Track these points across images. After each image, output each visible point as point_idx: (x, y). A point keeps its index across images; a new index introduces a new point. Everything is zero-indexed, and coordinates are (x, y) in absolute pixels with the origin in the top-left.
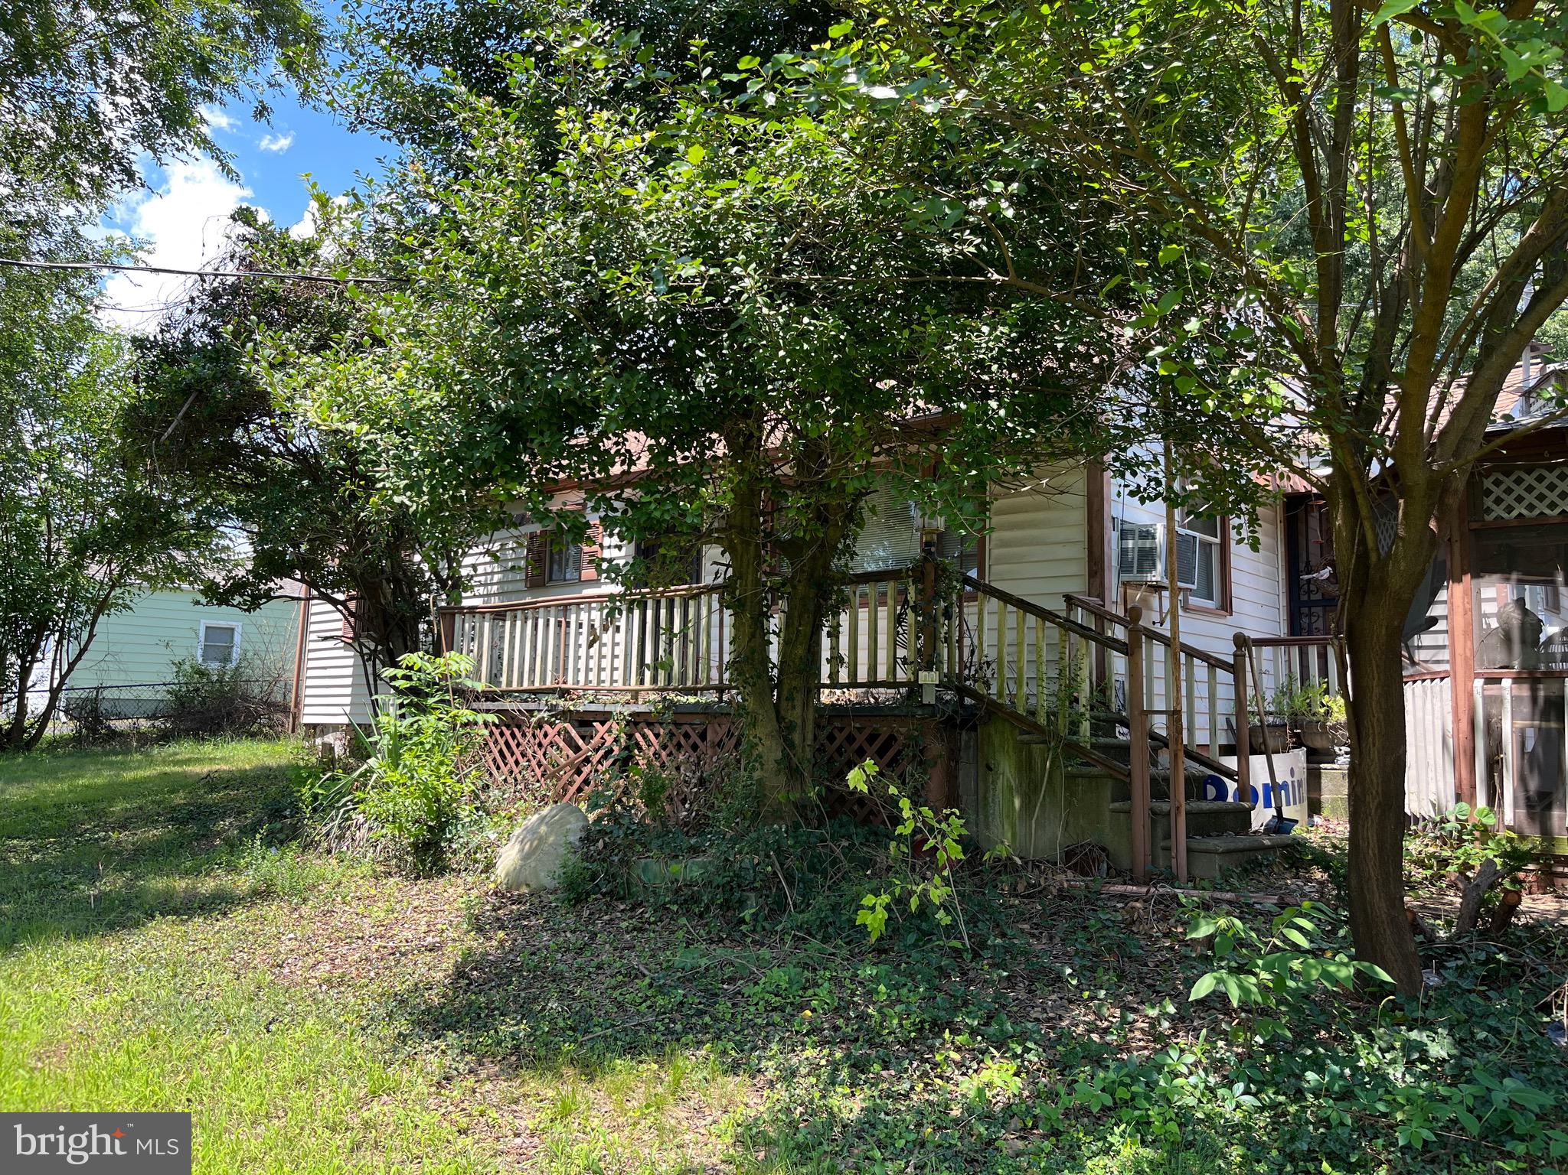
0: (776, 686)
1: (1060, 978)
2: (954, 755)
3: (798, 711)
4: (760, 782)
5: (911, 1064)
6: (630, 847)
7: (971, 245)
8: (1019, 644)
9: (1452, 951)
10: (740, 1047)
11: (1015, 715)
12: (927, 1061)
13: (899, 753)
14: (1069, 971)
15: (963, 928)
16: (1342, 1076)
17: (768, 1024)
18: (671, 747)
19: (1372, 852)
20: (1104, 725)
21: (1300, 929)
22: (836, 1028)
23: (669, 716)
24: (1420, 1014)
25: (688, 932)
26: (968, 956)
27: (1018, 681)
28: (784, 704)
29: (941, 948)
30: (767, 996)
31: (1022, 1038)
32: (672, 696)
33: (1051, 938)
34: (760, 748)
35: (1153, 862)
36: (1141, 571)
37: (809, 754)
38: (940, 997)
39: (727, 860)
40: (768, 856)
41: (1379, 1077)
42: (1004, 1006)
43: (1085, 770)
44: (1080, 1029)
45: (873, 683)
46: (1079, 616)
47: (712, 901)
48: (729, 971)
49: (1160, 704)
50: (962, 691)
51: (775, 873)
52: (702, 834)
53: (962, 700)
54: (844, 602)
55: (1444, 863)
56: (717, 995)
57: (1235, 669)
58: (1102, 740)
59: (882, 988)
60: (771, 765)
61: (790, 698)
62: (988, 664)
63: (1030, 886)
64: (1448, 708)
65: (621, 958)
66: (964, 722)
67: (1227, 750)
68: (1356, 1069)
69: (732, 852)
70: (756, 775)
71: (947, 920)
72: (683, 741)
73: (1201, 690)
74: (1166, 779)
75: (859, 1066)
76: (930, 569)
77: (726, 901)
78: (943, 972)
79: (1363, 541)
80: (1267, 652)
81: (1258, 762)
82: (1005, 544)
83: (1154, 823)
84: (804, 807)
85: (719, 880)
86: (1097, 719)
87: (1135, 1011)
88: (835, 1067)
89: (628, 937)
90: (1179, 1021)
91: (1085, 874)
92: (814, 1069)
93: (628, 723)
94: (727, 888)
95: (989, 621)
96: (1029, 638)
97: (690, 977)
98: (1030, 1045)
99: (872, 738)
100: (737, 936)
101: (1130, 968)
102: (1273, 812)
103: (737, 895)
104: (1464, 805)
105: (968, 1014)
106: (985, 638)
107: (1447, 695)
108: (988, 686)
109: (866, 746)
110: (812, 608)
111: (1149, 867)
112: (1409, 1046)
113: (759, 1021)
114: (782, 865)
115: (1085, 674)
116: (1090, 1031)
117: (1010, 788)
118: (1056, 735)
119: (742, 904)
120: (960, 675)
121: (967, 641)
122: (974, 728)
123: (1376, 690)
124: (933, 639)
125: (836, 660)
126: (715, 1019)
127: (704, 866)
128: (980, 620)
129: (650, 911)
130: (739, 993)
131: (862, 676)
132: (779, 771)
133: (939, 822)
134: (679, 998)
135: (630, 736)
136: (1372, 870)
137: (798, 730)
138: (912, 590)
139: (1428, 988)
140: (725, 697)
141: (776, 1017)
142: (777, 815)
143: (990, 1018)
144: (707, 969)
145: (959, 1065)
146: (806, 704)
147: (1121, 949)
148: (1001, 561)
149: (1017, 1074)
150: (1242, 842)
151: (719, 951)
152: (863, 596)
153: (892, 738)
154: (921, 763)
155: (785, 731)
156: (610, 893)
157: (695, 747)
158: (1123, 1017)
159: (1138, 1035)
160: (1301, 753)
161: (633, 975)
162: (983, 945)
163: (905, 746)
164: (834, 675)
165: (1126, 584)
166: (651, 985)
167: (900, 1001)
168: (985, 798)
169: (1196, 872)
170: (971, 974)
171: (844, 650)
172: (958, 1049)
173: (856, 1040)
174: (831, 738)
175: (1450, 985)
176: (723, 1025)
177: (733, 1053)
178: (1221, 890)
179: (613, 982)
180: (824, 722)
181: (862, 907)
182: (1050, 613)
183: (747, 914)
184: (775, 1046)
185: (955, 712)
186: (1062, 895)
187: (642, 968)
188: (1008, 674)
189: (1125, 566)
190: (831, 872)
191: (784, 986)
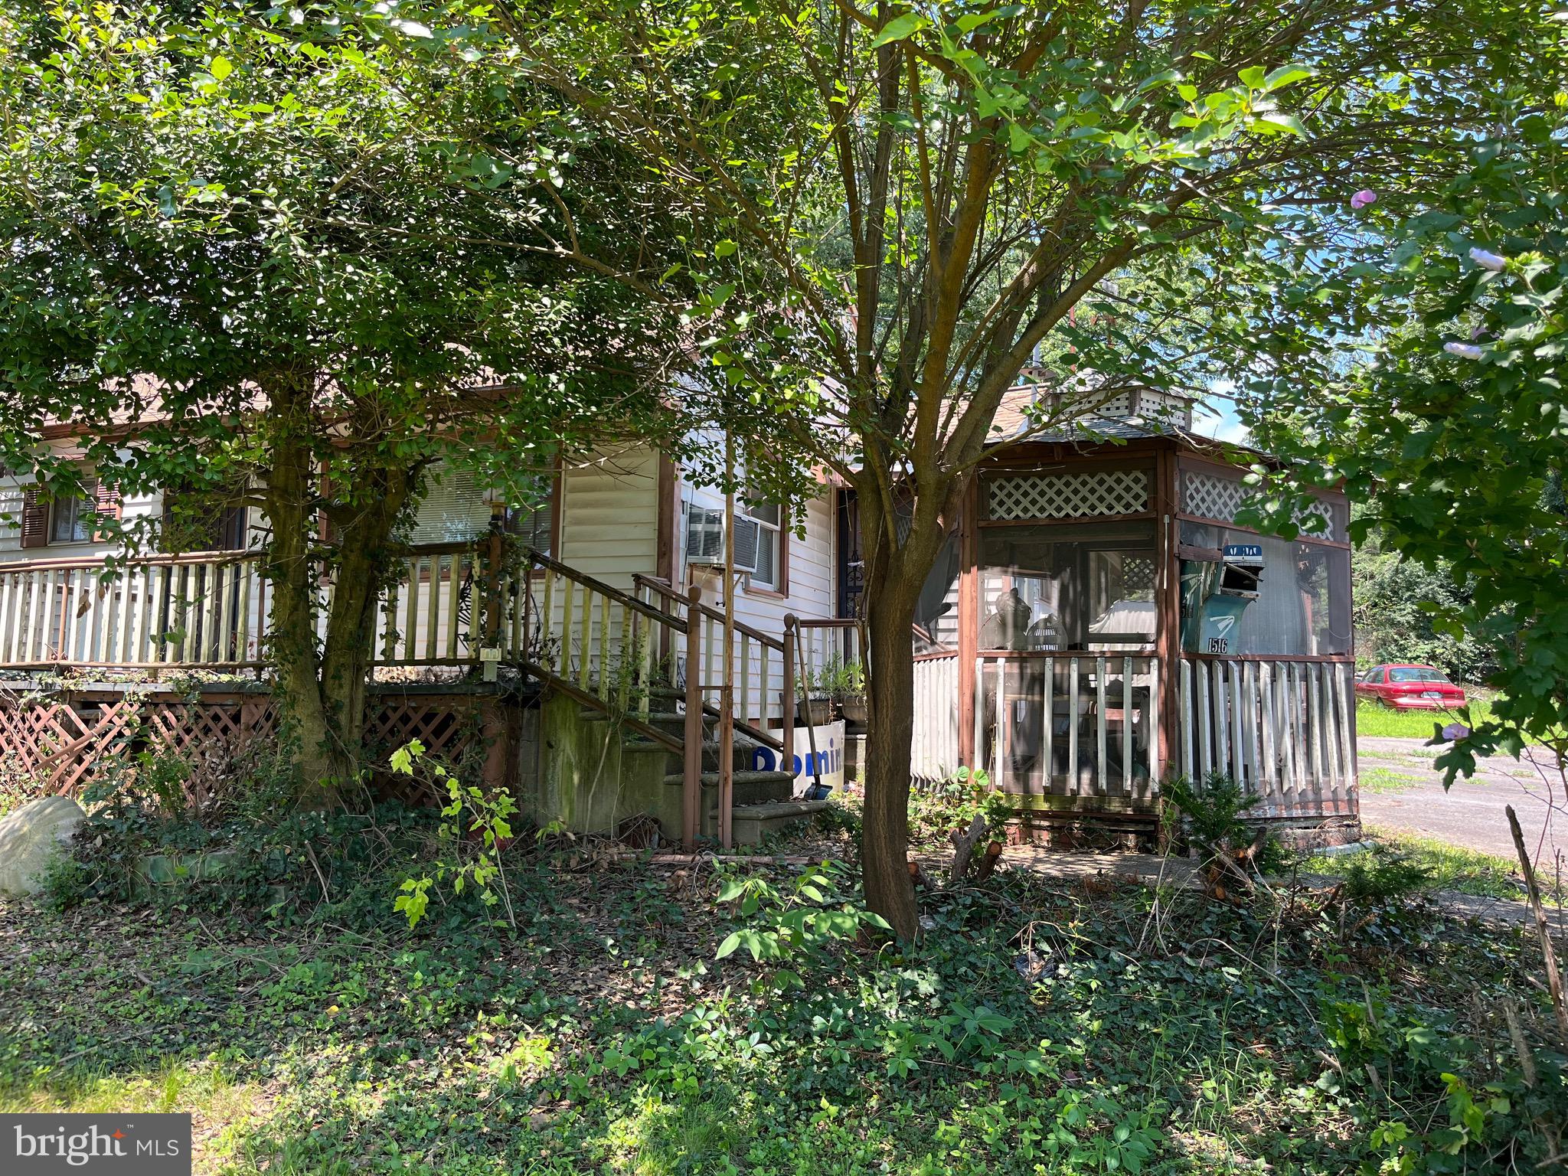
0: (321, 664)
1: (603, 950)
2: (514, 734)
3: (346, 690)
4: (298, 767)
5: (441, 1050)
6: (136, 842)
7: (535, 214)
8: (584, 622)
9: (945, 898)
10: (250, 1053)
11: (578, 693)
12: (460, 1045)
13: (456, 732)
14: (610, 942)
15: (509, 907)
16: (845, 1017)
17: (287, 1025)
18: (196, 731)
19: (882, 813)
20: (664, 699)
21: (818, 886)
22: (363, 1022)
23: (195, 697)
24: (914, 955)
25: (203, 933)
26: (512, 935)
27: (582, 659)
28: (330, 682)
29: (485, 929)
30: (288, 995)
31: (558, 1012)
32: (202, 674)
33: (599, 911)
34: (299, 730)
35: (702, 832)
36: (706, 553)
37: (357, 735)
38: (478, 978)
39: (253, 851)
40: (302, 845)
41: (876, 1014)
42: (544, 982)
43: (644, 745)
44: (617, 998)
45: (432, 661)
46: (647, 596)
47: (233, 897)
48: (246, 972)
49: (718, 680)
50: (525, 669)
51: (309, 863)
52: (226, 825)
53: (524, 677)
54: (403, 575)
55: (947, 819)
56: (229, 999)
57: (785, 648)
58: (660, 716)
59: (418, 975)
60: (311, 748)
61: (337, 677)
62: (554, 641)
63: (583, 860)
64: (956, 683)
65: (116, 967)
66: (526, 701)
67: (776, 723)
68: (858, 1010)
69: (259, 844)
70: (295, 759)
71: (494, 900)
72: (211, 723)
73: (754, 667)
74: (717, 752)
75: (384, 1059)
76: (496, 543)
77: (250, 896)
78: (485, 953)
79: (885, 533)
80: (817, 631)
81: (801, 734)
82: (578, 522)
83: (703, 794)
84: (349, 791)
85: (243, 874)
86: (656, 695)
87: (671, 975)
88: (358, 1062)
89: (128, 943)
90: (711, 981)
91: (636, 846)
92: (334, 1066)
93: (143, 704)
94: (253, 882)
95: (556, 599)
96: (595, 616)
97: (202, 981)
98: (566, 1018)
99: (428, 718)
100: (260, 933)
101: (671, 935)
102: (812, 779)
103: (264, 889)
104: (965, 769)
105: (505, 994)
106: (551, 615)
107: (955, 672)
108: (552, 663)
109: (421, 726)
110: (365, 580)
111: (698, 836)
112: (904, 985)
113: (276, 1023)
114: (317, 854)
115: (646, 651)
116: (626, 999)
117: (570, 765)
118: (616, 711)
119: (269, 898)
120: (523, 654)
121: (533, 619)
122: (537, 706)
123: (891, 667)
124: (497, 616)
125: (392, 636)
126: (224, 1025)
127: (225, 860)
128: (547, 597)
129: (158, 912)
130: (256, 994)
131: (421, 653)
132: (321, 754)
133: (488, 801)
134: (183, 1007)
135: (145, 720)
136: (881, 828)
137: (346, 709)
138: (477, 564)
139: (922, 930)
140: (265, 676)
141: (297, 1017)
142: (317, 801)
143: (528, 995)
144: (220, 972)
145: (492, 1046)
146: (356, 680)
147: (662, 918)
148: (574, 538)
149: (549, 1049)
150: (783, 808)
151: (237, 951)
152: (423, 569)
153: (450, 718)
154: (479, 742)
155: (329, 712)
156: (109, 896)
157: (225, 730)
158: (657, 983)
159: (671, 997)
160: (841, 725)
161: (129, 984)
162: (529, 923)
163: (463, 725)
164: (388, 652)
165: (692, 566)
166: (150, 995)
167: (436, 987)
168: (545, 776)
169: (741, 839)
170: (515, 953)
171: (401, 627)
172: (493, 1030)
173: (386, 1031)
174: (384, 718)
175: (943, 927)
176: (233, 1031)
177: (242, 1060)
178: (761, 854)
179: (105, 994)
180: (375, 701)
181: (402, 893)
182: (616, 591)
183: (273, 909)
184: (291, 1048)
185: (517, 689)
186: (613, 868)
187: (141, 977)
188: (573, 651)
189: (691, 550)
190: (374, 858)
191: (308, 982)
